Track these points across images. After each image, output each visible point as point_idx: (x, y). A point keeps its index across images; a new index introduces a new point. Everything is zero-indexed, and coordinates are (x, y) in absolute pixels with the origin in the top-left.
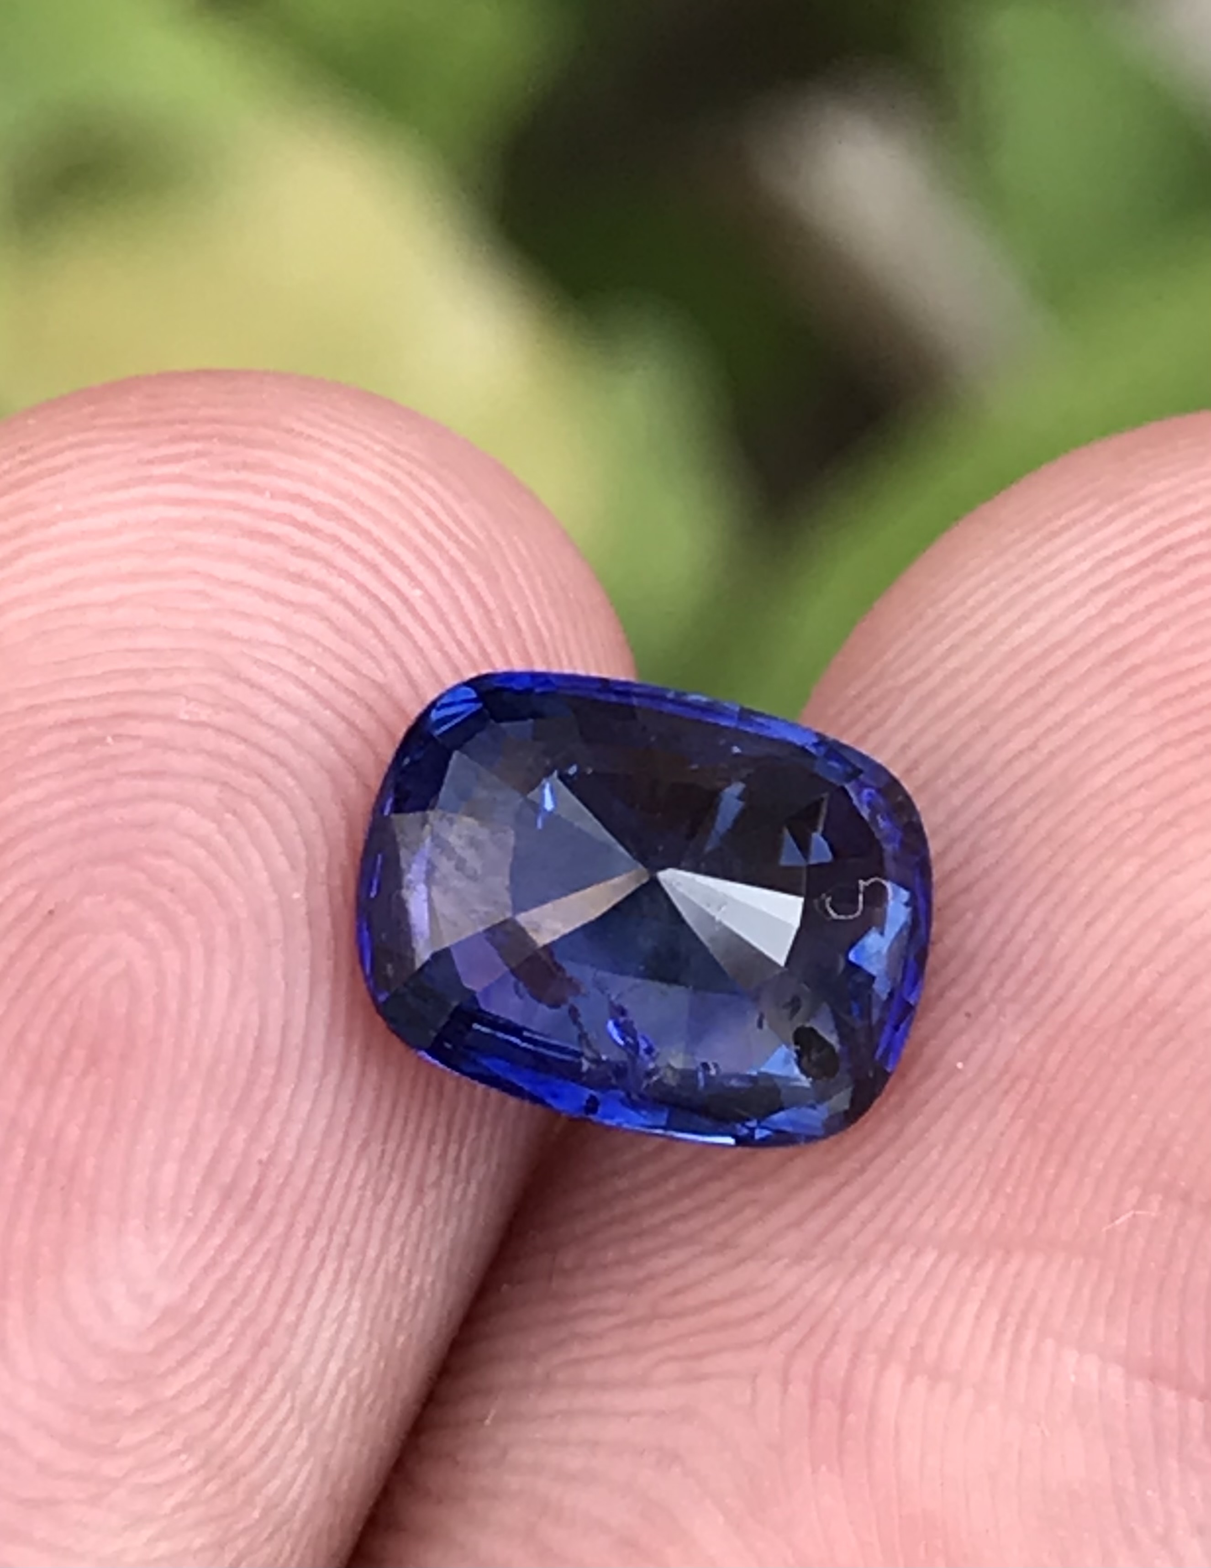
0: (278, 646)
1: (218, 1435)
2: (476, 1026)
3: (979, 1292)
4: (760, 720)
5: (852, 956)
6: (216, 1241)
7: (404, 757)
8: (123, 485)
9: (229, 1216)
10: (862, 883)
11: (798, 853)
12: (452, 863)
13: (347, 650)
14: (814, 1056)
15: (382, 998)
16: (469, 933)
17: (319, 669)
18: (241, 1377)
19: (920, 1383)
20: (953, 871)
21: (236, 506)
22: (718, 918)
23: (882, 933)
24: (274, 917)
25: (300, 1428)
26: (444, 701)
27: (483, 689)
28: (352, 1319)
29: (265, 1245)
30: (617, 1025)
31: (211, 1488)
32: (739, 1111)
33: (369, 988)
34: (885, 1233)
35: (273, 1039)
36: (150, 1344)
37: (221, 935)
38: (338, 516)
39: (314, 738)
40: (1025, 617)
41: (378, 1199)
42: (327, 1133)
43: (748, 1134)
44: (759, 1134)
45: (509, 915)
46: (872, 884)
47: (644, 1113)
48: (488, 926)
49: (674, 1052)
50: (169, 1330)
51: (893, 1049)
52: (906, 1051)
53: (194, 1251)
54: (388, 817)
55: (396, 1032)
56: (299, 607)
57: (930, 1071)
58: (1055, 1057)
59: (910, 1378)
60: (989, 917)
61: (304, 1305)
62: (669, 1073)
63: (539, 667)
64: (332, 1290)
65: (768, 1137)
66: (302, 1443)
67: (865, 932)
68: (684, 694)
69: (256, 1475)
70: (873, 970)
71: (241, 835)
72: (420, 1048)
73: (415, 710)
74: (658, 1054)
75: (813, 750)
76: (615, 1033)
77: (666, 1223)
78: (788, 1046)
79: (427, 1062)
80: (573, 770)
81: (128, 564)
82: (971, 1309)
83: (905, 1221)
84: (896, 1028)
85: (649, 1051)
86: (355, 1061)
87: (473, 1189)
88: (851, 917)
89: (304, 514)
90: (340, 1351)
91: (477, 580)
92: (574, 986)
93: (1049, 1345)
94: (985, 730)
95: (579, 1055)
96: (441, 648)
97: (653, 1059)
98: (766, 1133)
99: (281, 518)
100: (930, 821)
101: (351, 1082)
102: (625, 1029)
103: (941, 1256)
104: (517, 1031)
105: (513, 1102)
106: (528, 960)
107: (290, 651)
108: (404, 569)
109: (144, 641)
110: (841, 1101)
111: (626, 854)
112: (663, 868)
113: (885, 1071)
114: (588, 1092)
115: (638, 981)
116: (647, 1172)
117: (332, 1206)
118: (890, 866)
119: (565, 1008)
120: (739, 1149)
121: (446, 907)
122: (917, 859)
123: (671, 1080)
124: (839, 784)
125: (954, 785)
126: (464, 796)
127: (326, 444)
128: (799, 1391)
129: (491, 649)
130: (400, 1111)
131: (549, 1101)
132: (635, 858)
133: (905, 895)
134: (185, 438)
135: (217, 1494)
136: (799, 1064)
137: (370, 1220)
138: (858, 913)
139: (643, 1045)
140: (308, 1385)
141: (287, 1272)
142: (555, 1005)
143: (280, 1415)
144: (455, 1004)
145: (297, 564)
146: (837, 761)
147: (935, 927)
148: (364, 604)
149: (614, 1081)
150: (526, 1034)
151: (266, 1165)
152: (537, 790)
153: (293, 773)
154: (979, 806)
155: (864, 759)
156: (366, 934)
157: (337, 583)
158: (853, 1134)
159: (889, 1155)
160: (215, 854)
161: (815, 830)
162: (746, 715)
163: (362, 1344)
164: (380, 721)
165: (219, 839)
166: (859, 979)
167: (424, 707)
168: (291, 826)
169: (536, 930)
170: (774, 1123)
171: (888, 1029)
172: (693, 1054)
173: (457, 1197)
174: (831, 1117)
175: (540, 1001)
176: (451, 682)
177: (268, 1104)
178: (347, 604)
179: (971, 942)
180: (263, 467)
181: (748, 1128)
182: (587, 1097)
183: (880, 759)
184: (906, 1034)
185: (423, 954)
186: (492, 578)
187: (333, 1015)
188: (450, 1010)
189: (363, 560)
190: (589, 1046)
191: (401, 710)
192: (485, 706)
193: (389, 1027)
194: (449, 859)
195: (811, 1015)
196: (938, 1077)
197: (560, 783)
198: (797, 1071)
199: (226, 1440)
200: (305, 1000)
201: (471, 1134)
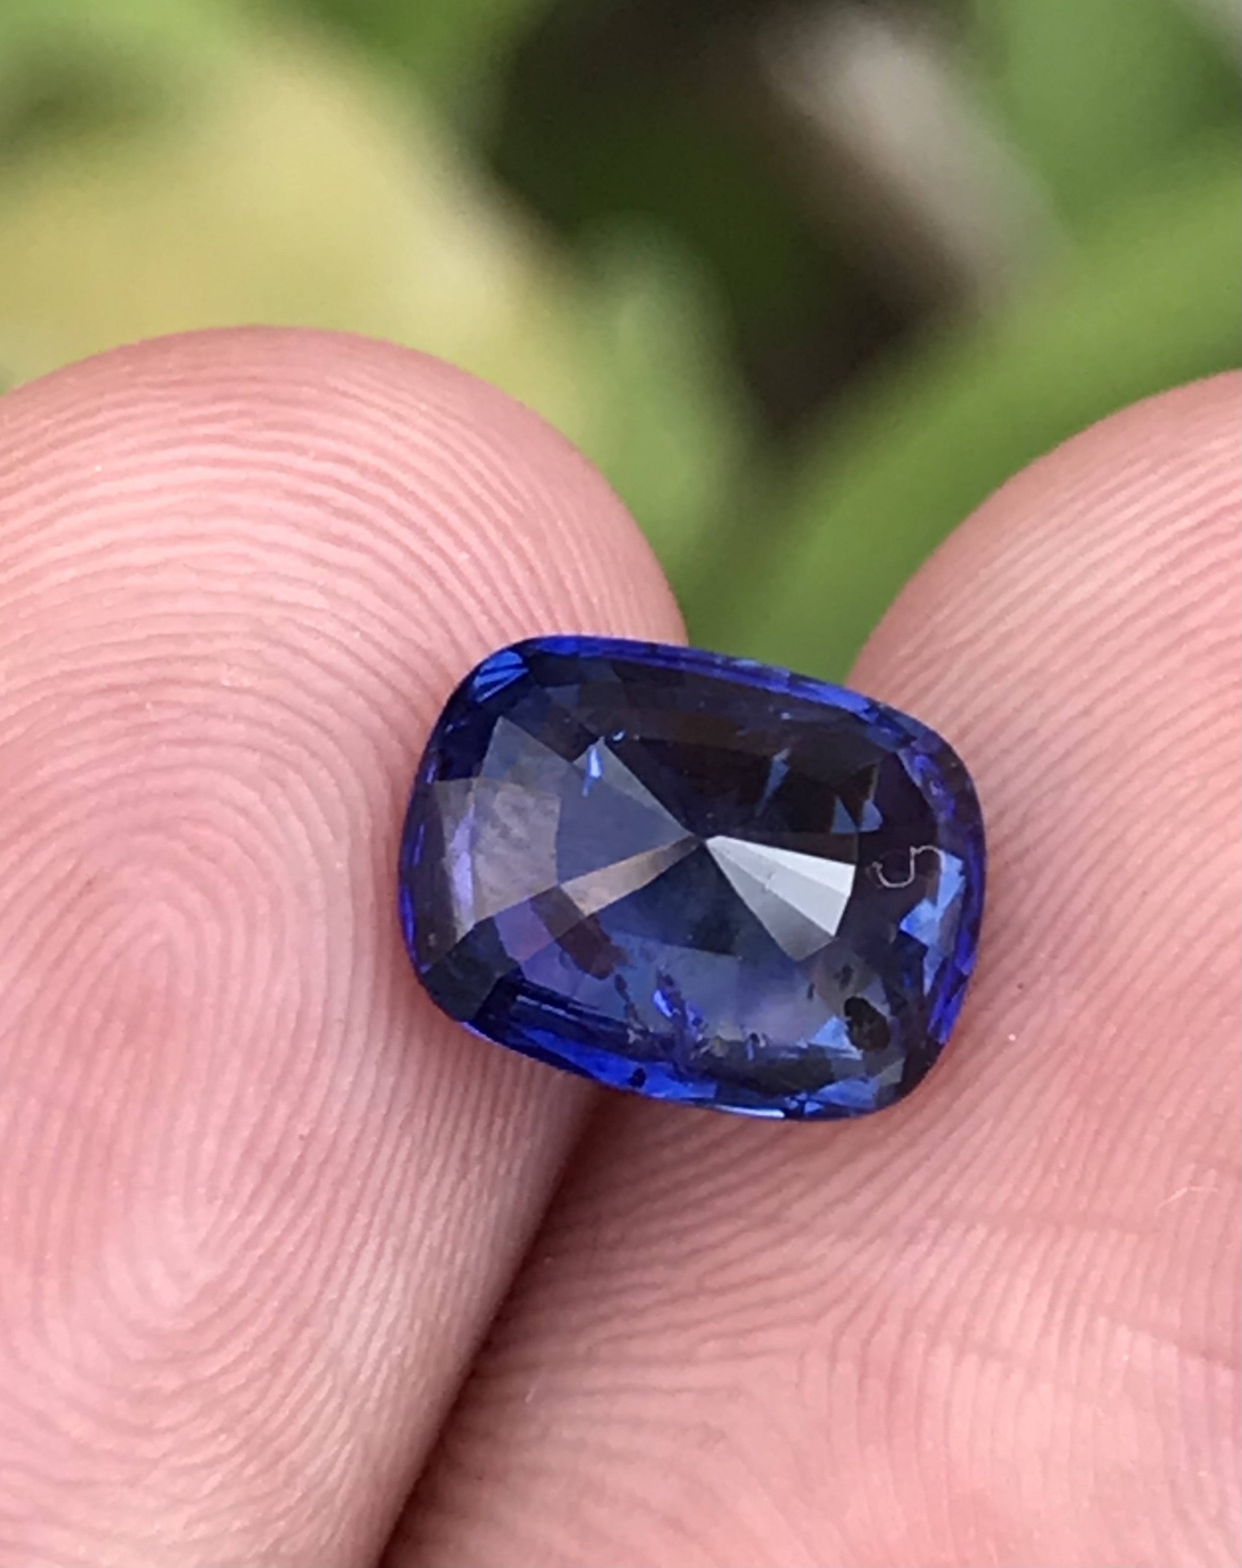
0: (322, 611)
1: (258, 1415)
2: (520, 998)
3: (1031, 1268)
4: (812, 686)
5: (903, 926)
6: (258, 1217)
7: (448, 723)
8: (165, 445)
9: (271, 1192)
10: (913, 851)
11: (850, 820)
12: (496, 831)
13: (392, 615)
14: (867, 1027)
15: (424, 969)
16: (515, 902)
17: (365, 636)
18: (280, 1358)
19: (972, 1361)
20: (1008, 838)
21: (281, 468)
22: (767, 887)
23: (934, 902)
24: (316, 886)
25: (341, 1408)
26: (487, 667)
27: (529, 654)
28: (394, 1298)
29: (306, 1222)
30: (665, 997)
31: (251, 1470)
32: (788, 1084)
33: (412, 960)
34: (934, 1208)
35: (316, 1011)
36: (189, 1324)
37: (263, 907)
38: (382, 477)
39: (359, 704)
40: (1081, 578)
41: (422, 1174)
42: (371, 1105)
43: (797, 1108)
44: (810, 1107)
45: (555, 883)
46: (924, 852)
47: (691, 1085)
48: (533, 894)
49: (722, 1023)
50: (209, 1309)
51: (946, 1021)
52: (958, 1022)
53: (235, 1228)
54: (429, 787)
55: (439, 1004)
56: (344, 570)
57: (980, 1044)
58: (1111, 1029)
59: (960, 1354)
60: (1041, 887)
61: (347, 1282)
62: (717, 1044)
63: (587, 632)
64: (374, 1267)
65: (818, 1111)
66: (343, 1424)
67: (918, 901)
68: (734, 659)
69: (295, 1456)
70: (924, 940)
71: (282, 802)
72: (464, 1020)
73: (460, 675)
74: (707, 1026)
75: (864, 716)
76: (662, 1004)
77: (712, 1196)
78: (838, 1016)
79: (473, 1036)
80: (619, 737)
81: (168, 526)
82: (1023, 1286)
83: (956, 1196)
84: (948, 1001)
85: (697, 1022)
86: (399, 1034)
87: (518, 1165)
88: (904, 884)
89: (348, 475)
90: (382, 1329)
91: (525, 542)
92: (619, 956)
93: (1102, 1321)
94: (1038, 695)
95: (624, 1026)
96: (486, 612)
97: (701, 1031)
98: (817, 1107)
99: (324, 479)
100: (981, 787)
101: (395, 1053)
102: (673, 1000)
103: (991, 1233)
104: (561, 1003)
105: (559, 1075)
106: (572, 931)
107: (334, 616)
108: (450, 532)
109: (183, 605)
110: (892, 1073)
111: (675, 821)
112: (712, 835)
113: (937, 1043)
114: (634, 1065)
115: (686, 950)
116: (692, 1145)
117: (375, 1181)
118: (943, 835)
119: (610, 981)
120: (788, 1122)
121: (489, 875)
122: (970, 827)
123: (719, 1052)
124: (891, 750)
125: (1006, 752)
126: (510, 762)
127: (371, 405)
128: (847, 1369)
129: (539, 613)
130: (445, 1083)
131: (596, 1073)
132: (682, 825)
133: (957, 863)
134: (227, 398)
135: (255, 1477)
136: (849, 1034)
137: (413, 1196)
138: (910, 880)
139: (691, 1017)
140: (350, 1366)
141: (328, 1248)
142: (601, 976)
143: (320, 1396)
144: (498, 975)
145: (340, 526)
146: (890, 727)
147: (988, 895)
148: (411, 569)
149: (661, 1053)
150: (571, 1005)
151: (307, 1140)
152: (583, 757)
153: (336, 740)
154: (1031, 773)
155: (916, 724)
156: (408, 905)
157: (383, 547)
158: (905, 1106)
159: (940, 1129)
160: (257, 824)
161: (867, 797)
162: (795, 680)
163: (404, 1322)
164: (425, 687)
165: (261, 810)
166: (911, 949)
167: (466, 673)
168: (333, 792)
169: (581, 900)
170: (822, 1095)
171: (941, 1000)
172: (742, 1027)
173: (502, 1171)
174: (881, 1089)
175: (587, 970)
176: (498, 646)
177: (311, 1078)
178: (391, 568)
179: (1026, 910)
180: (309, 428)
181: (799, 1101)
182: (633, 1070)
183: (930, 724)
184: (957, 1009)
185: (466, 924)
186: (539, 538)
187: (376, 988)
188: (494, 982)
189: (411, 525)
190: (636, 1017)
191: (445, 674)
192: (531, 671)
193: (432, 998)
194: (493, 826)
195: (864, 984)
196: (989, 1050)
197: (606, 749)
198: (845, 1042)
199: (266, 1421)
200: (348, 972)
201: (516, 1108)
